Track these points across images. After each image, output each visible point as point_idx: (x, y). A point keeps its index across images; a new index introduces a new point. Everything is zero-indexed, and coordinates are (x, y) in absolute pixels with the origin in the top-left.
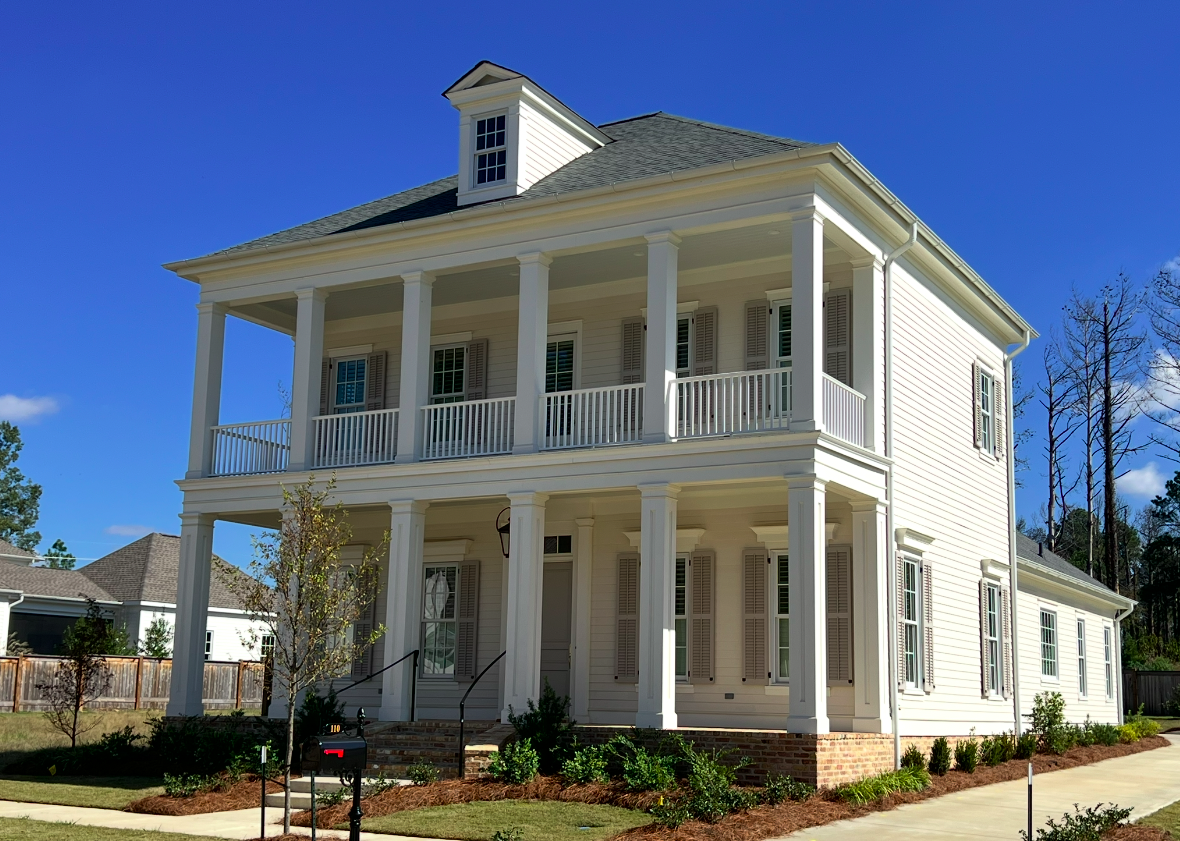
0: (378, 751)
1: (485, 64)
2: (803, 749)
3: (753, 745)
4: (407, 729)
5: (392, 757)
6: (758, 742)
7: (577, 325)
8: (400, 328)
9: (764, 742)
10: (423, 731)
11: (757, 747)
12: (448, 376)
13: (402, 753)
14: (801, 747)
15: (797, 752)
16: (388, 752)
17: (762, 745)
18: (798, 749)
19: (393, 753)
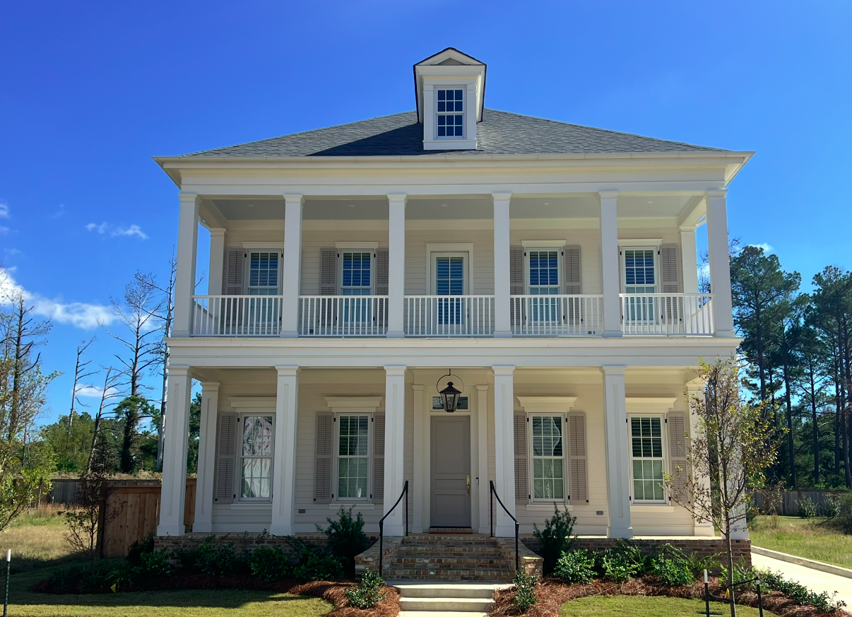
0: (417, 560)
1: (450, 50)
2: (741, 550)
3: (704, 549)
4: (410, 542)
5: (431, 565)
6: (708, 546)
7: (470, 247)
8: (387, 232)
9: (712, 546)
10: (426, 543)
11: (706, 550)
12: (356, 273)
13: (440, 561)
14: (739, 549)
15: (737, 552)
16: (427, 561)
17: (711, 548)
18: (737, 550)
19: (431, 562)
